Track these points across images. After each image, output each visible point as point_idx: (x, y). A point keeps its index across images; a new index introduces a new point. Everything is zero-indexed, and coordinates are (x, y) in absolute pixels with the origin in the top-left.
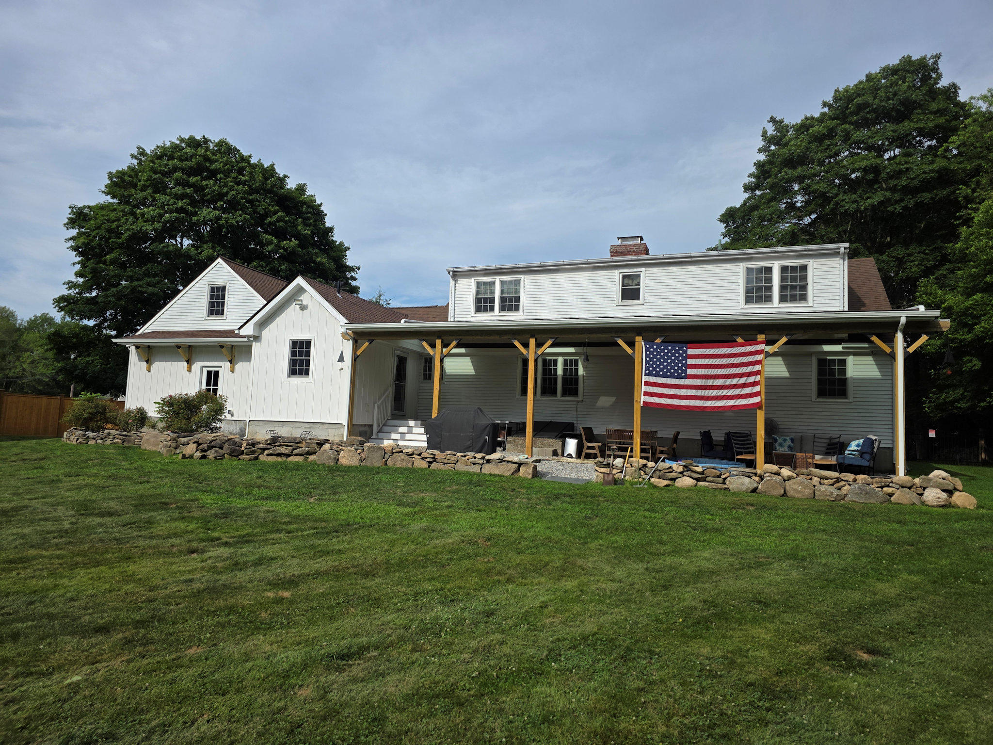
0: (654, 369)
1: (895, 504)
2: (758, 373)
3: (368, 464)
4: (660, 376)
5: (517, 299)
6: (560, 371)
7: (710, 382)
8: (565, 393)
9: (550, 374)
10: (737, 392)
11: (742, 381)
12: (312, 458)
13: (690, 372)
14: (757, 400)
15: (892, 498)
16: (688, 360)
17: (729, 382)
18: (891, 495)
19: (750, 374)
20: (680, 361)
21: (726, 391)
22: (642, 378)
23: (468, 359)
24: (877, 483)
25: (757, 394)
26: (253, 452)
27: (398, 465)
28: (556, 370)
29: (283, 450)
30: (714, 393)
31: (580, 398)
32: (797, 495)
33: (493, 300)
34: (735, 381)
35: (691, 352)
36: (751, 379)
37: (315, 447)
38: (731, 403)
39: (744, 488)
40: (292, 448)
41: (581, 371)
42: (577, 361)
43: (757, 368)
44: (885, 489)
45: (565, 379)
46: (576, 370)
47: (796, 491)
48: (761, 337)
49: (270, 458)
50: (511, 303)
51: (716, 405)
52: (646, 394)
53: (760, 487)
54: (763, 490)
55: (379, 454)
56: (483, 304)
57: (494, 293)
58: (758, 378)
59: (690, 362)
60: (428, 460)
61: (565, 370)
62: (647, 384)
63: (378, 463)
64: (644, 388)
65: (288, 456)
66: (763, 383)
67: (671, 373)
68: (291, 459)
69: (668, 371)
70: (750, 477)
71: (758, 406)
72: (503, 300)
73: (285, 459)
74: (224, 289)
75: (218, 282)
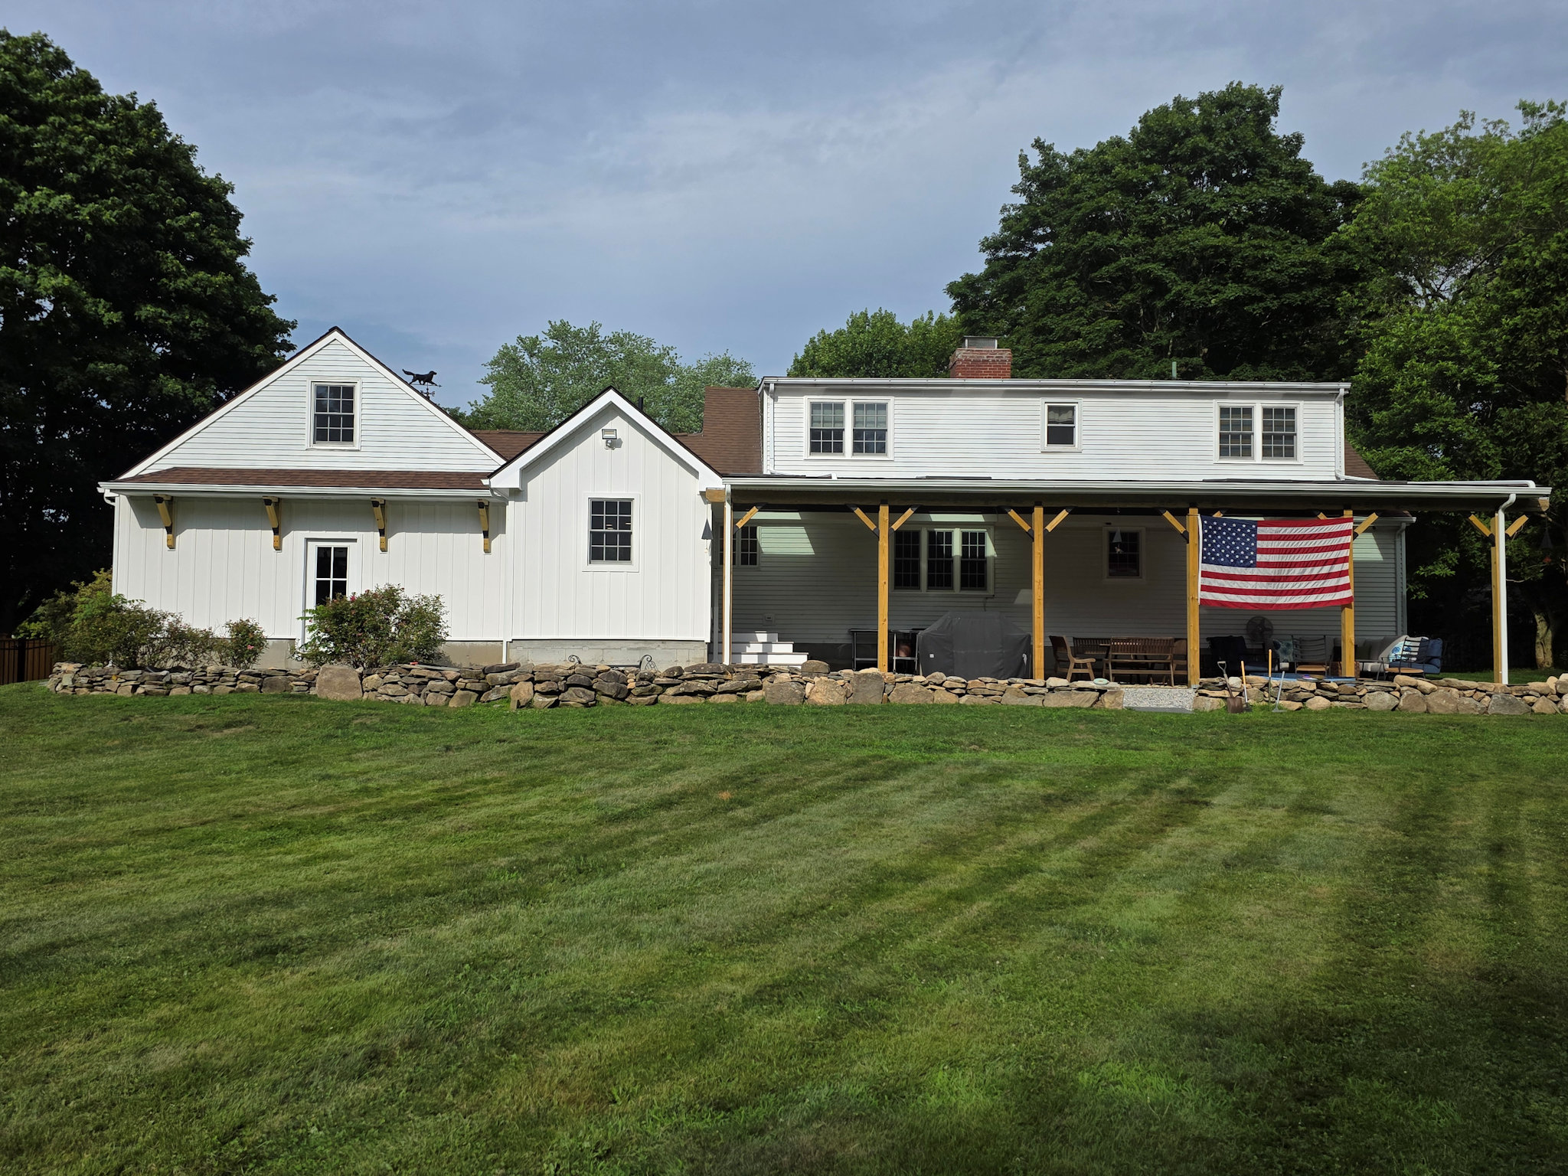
0: (1213, 554)
1: (1538, 714)
2: (1345, 560)
3: (860, 702)
4: (1219, 564)
5: (882, 434)
6: (957, 550)
7: (1285, 572)
8: (965, 584)
9: (941, 554)
10: (1318, 584)
11: (1326, 569)
12: (752, 695)
13: (1260, 558)
14: (1347, 594)
15: (1533, 708)
16: (1259, 542)
17: (1308, 571)
18: (1532, 704)
19: (1335, 561)
20: (1248, 544)
21: (1305, 583)
22: (1197, 566)
23: (802, 530)
24: (1517, 691)
25: (1346, 587)
26: (652, 691)
27: (910, 700)
28: (949, 549)
29: (701, 685)
30: (1290, 586)
31: (990, 591)
32: (1441, 711)
33: (839, 434)
34: (1316, 570)
35: (1261, 531)
36: (1337, 568)
37: (757, 678)
38: (1312, 598)
39: (1384, 706)
40: (716, 681)
41: (990, 551)
42: (982, 535)
43: (1344, 553)
44: (1526, 698)
45: (964, 563)
46: (982, 550)
47: (1440, 705)
48: (1348, 514)
49: (681, 700)
50: (871, 441)
51: (1292, 602)
52: (1204, 588)
53: (1401, 704)
54: (1406, 707)
55: (875, 686)
56: (824, 440)
57: (842, 422)
58: (1346, 566)
59: (1261, 544)
60: (957, 691)
61: (964, 550)
62: (1205, 574)
63: (876, 700)
64: (1201, 581)
65: (707, 694)
66: (1351, 572)
67: (1235, 560)
68: (715, 699)
69: (1232, 556)
70: (1389, 692)
71: (1345, 603)
72: (857, 434)
73: (703, 700)
74: (349, 392)
75: (335, 376)
